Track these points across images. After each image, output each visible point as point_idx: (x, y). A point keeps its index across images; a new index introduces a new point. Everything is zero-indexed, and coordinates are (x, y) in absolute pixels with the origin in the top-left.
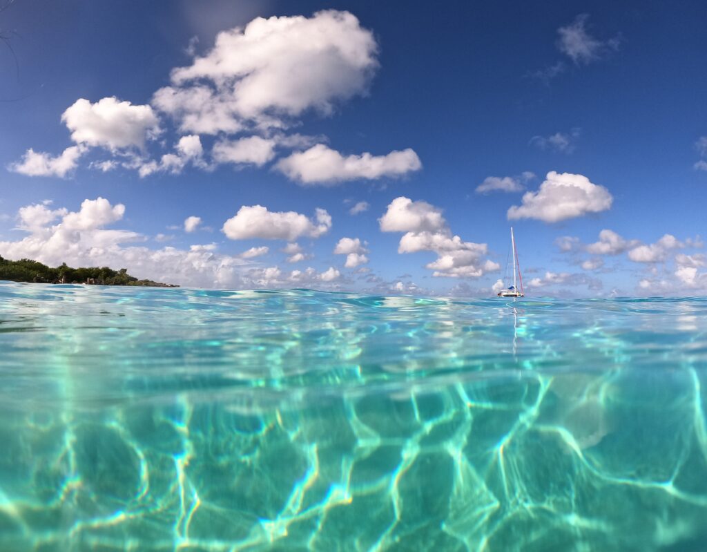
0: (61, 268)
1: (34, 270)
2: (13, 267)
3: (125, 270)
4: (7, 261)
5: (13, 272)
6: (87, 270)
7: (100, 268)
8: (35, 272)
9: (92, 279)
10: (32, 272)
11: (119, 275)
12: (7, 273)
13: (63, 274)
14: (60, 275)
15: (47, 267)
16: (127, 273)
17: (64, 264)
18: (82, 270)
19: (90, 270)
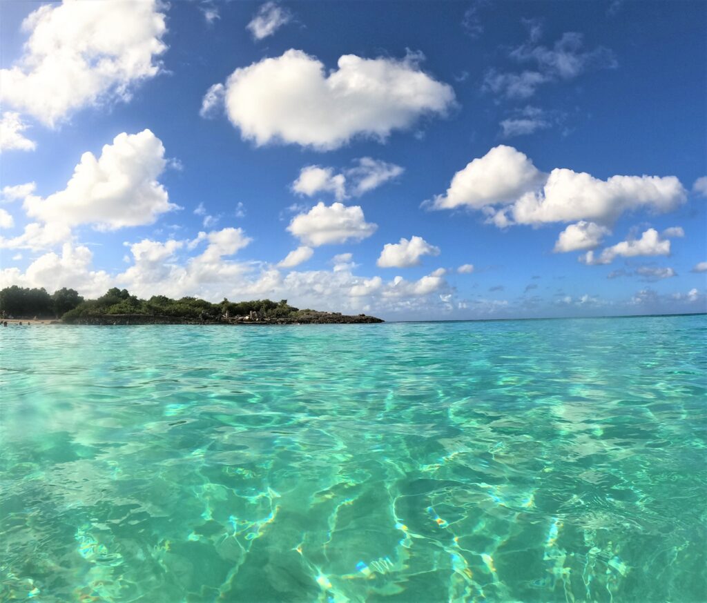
0: (223, 303)
1: (199, 307)
2: (178, 305)
3: (285, 301)
4: (171, 300)
5: (179, 310)
6: (248, 303)
7: (261, 300)
8: (199, 309)
9: (254, 312)
10: (197, 309)
11: (279, 307)
12: (173, 312)
13: (226, 310)
14: (223, 310)
15: (210, 304)
16: (288, 303)
17: (226, 299)
18: (244, 304)
19: (251, 303)
